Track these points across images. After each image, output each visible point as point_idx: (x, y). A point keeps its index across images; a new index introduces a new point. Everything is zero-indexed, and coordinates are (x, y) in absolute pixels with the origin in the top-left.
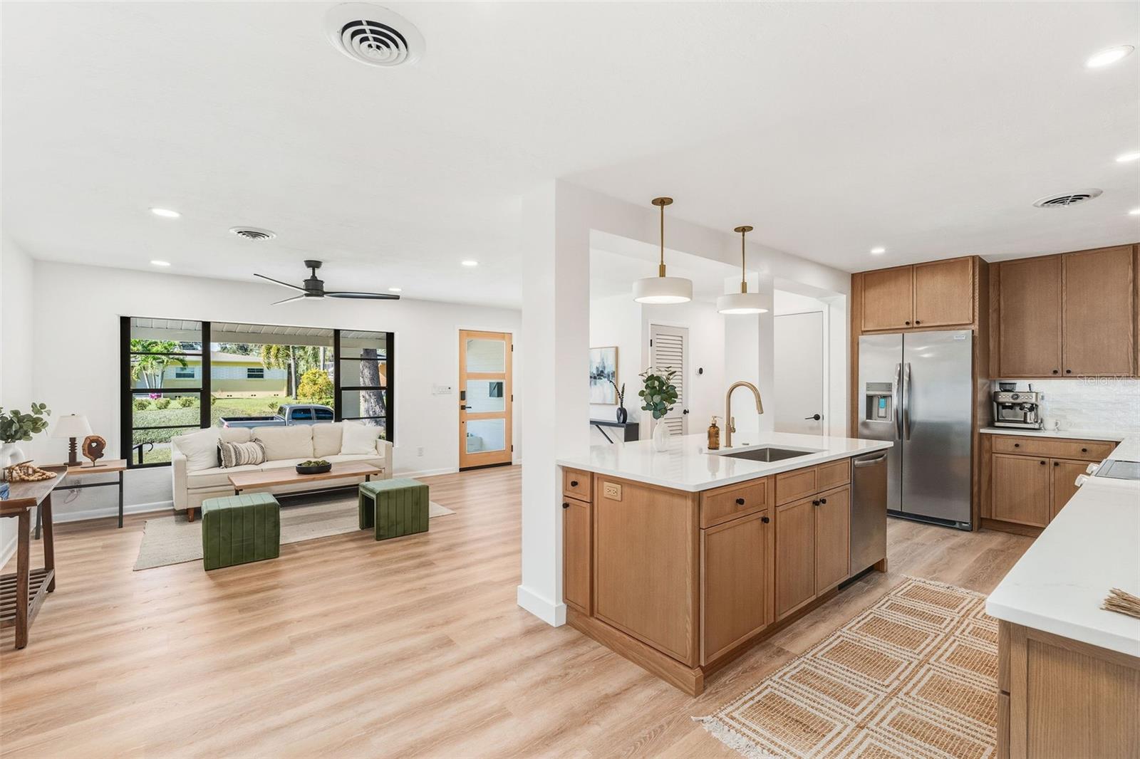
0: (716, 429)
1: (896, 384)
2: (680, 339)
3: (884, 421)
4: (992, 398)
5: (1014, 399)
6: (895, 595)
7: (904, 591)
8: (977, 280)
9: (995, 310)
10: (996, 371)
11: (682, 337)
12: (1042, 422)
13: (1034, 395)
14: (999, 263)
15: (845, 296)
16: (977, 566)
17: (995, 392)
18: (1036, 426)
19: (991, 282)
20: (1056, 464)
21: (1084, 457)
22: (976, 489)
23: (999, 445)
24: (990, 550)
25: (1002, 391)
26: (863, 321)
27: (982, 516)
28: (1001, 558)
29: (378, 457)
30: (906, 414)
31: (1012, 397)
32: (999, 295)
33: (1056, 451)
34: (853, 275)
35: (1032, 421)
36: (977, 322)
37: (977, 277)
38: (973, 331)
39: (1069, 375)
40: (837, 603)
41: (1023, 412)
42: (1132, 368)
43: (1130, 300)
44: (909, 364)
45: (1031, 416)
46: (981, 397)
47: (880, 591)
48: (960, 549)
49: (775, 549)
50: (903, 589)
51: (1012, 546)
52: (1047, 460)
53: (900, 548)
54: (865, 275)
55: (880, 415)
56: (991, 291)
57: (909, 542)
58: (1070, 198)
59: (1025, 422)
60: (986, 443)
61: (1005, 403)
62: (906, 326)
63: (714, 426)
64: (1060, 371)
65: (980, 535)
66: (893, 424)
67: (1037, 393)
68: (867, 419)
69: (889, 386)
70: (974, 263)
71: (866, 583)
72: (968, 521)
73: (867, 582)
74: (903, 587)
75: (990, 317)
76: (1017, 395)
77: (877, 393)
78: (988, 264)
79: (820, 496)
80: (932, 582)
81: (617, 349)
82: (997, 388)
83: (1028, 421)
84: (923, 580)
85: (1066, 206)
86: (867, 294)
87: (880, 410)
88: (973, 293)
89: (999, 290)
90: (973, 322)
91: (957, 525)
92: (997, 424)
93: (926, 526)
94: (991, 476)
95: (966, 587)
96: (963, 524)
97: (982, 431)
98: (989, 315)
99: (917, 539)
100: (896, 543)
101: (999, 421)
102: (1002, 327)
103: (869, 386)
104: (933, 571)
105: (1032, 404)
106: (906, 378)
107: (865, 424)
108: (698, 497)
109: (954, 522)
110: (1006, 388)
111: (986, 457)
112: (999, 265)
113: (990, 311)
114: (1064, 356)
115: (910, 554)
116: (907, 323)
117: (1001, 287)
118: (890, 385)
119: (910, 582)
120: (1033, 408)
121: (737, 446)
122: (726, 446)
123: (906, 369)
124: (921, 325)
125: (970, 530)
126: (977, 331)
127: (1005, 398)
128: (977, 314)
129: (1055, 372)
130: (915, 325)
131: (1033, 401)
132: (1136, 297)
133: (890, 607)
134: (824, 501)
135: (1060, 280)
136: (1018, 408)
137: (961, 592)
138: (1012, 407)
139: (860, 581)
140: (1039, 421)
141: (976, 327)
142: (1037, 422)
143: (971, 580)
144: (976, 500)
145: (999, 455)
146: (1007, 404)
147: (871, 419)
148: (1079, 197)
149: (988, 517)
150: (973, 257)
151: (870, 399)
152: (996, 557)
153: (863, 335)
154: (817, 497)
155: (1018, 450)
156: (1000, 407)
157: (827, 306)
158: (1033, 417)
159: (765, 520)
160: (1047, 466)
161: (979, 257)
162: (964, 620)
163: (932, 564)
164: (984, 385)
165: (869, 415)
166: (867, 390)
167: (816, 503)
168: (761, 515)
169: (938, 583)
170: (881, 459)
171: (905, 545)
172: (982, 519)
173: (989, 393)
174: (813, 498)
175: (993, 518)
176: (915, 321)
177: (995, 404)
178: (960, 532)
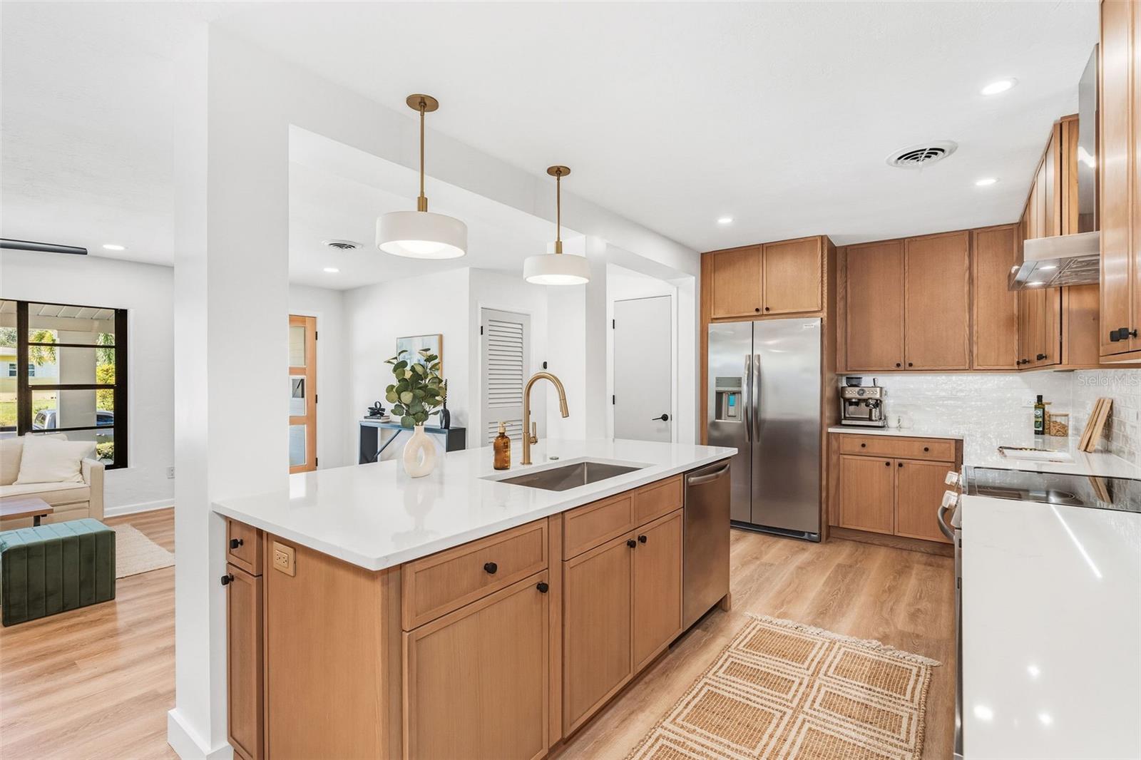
0: (505, 440)
1: (746, 378)
2: (520, 326)
3: (733, 420)
4: (839, 393)
5: (860, 395)
6: (736, 648)
7: (747, 640)
8: (825, 263)
9: (843, 297)
10: (843, 365)
11: (522, 325)
12: (885, 419)
13: (878, 389)
14: (846, 247)
15: (694, 278)
16: (827, 591)
17: (842, 387)
18: (880, 424)
19: (839, 268)
20: (900, 465)
21: (925, 456)
22: (824, 495)
23: (847, 446)
24: (839, 566)
25: (849, 386)
26: (712, 307)
27: (830, 524)
28: (851, 575)
29: (82, 485)
30: (756, 412)
31: (858, 393)
32: (846, 282)
33: (901, 451)
34: (702, 254)
35: (877, 419)
36: (825, 309)
37: (825, 259)
38: (822, 319)
39: (911, 368)
40: (665, 672)
41: (868, 409)
42: (968, 361)
43: (966, 289)
44: (759, 356)
45: (875, 413)
46: (829, 393)
47: (720, 642)
48: (809, 569)
49: (563, 626)
50: (746, 637)
51: (859, 559)
52: (891, 461)
53: (747, 572)
54: (714, 255)
55: (730, 414)
56: (838, 276)
57: (758, 562)
58: (926, 152)
59: (870, 419)
60: (834, 444)
61: (851, 399)
62: (755, 313)
63: (502, 435)
64: (902, 365)
65: (828, 547)
66: (741, 425)
67: (881, 388)
68: (717, 418)
69: (738, 381)
70: (822, 243)
71: (704, 631)
72: (817, 531)
73: (706, 630)
74: (748, 630)
75: (838, 305)
76: (863, 390)
77: (726, 389)
78: (836, 247)
79: (639, 532)
80: (780, 621)
81: (441, 336)
82: (844, 384)
83: (874, 418)
84: (770, 618)
85: (920, 163)
86: (716, 274)
87: (730, 407)
88: (822, 277)
89: (846, 276)
90: (822, 309)
91: (806, 536)
92: (844, 422)
93: (776, 539)
94: (838, 479)
95: (816, 625)
96: (812, 535)
97: (831, 430)
98: (836, 303)
99: (767, 557)
100: (743, 565)
101: (846, 418)
102: (849, 317)
103: (719, 381)
104: (781, 605)
105: (877, 400)
106: (756, 372)
107: (714, 425)
108: (395, 575)
109: (802, 533)
110: (853, 382)
111: (834, 458)
112: (846, 248)
113: (838, 298)
114: (906, 348)
115: (758, 579)
116: (757, 310)
117: (848, 273)
118: (740, 379)
119: (756, 622)
120: (878, 404)
121: (541, 461)
122: (523, 464)
123: (756, 362)
124: (771, 312)
125: (818, 541)
126: (826, 319)
127: (852, 393)
128: (825, 300)
129: (898, 365)
130: (765, 312)
131: (878, 396)
132: (971, 286)
133: (729, 671)
134: (643, 539)
135: (903, 266)
136: (863, 405)
137: (811, 632)
138: (857, 404)
139: (698, 628)
140: (883, 418)
141: (824, 314)
142: (881, 419)
143: (822, 613)
144: (824, 506)
145: (845, 456)
146: (854, 400)
147: (720, 419)
148: (934, 152)
149: (836, 525)
150: (822, 236)
151: (719, 395)
152: (844, 577)
153: (712, 323)
154: (634, 535)
155: (864, 450)
156: (847, 404)
157: (676, 289)
158: (878, 414)
159: (543, 588)
160: (891, 467)
161: (828, 238)
162: (814, 681)
163: (780, 593)
164: (832, 379)
165: (719, 415)
166: (717, 386)
167: (631, 544)
168: (536, 580)
169: (786, 622)
170: (723, 471)
171: (752, 567)
172: (829, 527)
173: (837, 388)
174: (628, 537)
175: (841, 526)
176: (765, 307)
177: (842, 400)
178: (809, 544)
